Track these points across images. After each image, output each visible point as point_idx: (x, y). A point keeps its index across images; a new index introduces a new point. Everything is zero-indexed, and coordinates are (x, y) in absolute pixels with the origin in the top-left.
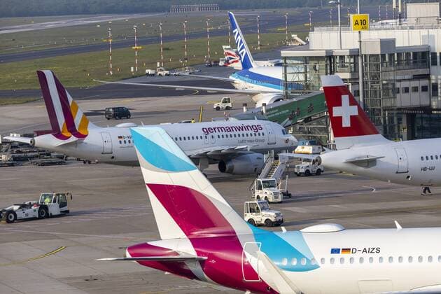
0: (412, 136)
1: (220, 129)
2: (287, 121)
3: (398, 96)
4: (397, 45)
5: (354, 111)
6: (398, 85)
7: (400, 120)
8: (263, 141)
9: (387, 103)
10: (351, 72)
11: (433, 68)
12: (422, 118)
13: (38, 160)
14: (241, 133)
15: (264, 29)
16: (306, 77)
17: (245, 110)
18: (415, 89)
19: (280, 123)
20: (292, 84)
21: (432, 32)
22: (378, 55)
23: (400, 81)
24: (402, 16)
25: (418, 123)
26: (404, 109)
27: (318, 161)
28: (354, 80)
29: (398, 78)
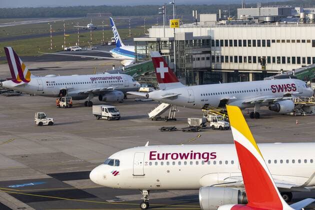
0: (201, 83)
1: (100, 78)
2: (136, 75)
3: (194, 62)
4: (194, 36)
5: (166, 70)
6: (194, 56)
7: (195, 75)
8: (122, 85)
9: (189, 65)
10: (170, 49)
11: (212, 48)
12: (207, 73)
13: (7, 94)
14: (111, 80)
15: (133, 26)
16: (146, 52)
17: (113, 68)
18: (203, 59)
19: (131, 76)
20: (139, 55)
21: (212, 29)
22: (184, 41)
23: (195, 54)
24: (197, 21)
25: (205, 76)
26: (198, 69)
27: (147, 96)
28: (171, 54)
29: (195, 53)
